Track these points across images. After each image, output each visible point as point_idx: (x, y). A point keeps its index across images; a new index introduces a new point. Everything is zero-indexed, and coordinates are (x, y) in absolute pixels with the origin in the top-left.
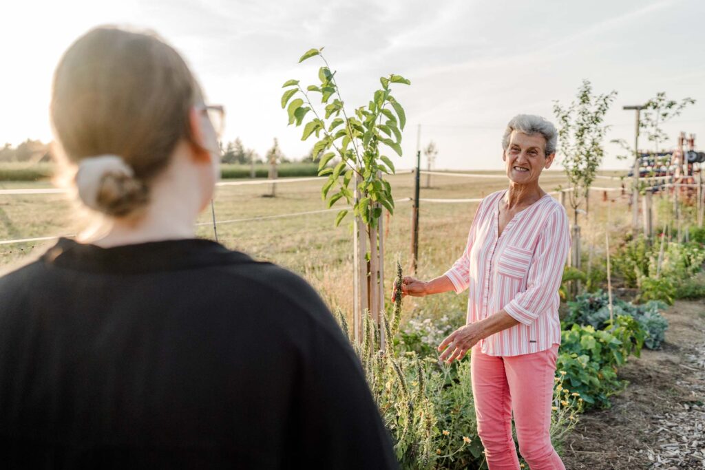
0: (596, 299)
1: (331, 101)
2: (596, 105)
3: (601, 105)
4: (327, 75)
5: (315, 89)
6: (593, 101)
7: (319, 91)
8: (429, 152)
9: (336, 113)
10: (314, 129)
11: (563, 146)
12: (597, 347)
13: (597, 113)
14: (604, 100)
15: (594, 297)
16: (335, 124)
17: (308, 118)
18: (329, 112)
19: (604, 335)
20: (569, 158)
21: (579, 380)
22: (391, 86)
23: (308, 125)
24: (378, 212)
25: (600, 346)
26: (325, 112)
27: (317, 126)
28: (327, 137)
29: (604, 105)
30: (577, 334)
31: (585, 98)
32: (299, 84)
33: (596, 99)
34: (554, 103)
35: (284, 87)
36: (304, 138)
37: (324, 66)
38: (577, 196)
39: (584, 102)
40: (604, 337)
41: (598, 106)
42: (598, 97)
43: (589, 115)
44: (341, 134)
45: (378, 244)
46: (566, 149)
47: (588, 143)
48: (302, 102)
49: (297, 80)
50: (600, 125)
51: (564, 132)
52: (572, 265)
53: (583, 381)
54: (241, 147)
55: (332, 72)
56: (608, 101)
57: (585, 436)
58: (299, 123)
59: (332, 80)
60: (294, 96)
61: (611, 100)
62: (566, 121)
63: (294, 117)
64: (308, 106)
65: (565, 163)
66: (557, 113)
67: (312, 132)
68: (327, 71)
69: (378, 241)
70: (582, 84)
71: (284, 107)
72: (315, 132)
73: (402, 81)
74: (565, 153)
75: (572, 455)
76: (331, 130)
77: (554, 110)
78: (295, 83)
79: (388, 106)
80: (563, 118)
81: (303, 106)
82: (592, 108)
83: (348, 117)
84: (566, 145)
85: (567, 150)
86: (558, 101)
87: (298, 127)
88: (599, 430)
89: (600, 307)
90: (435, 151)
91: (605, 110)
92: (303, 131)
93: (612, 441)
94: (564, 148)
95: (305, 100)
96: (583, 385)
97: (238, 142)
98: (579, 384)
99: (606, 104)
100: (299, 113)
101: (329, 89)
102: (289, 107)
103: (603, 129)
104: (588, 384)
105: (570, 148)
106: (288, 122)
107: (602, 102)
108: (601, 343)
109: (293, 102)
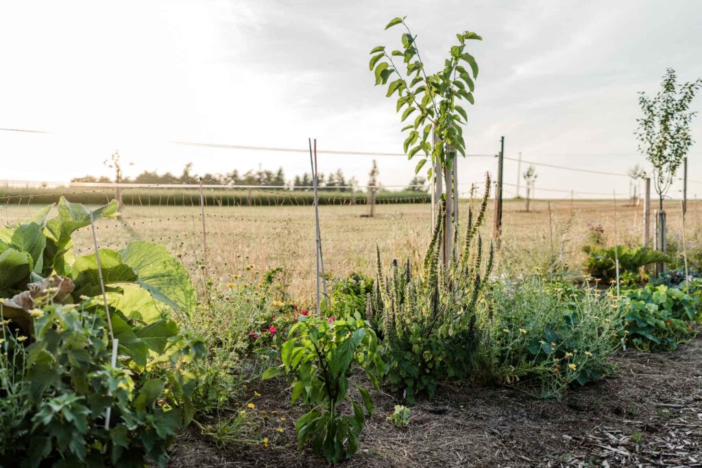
0: (678, 274)
1: (412, 61)
2: (681, 93)
3: (687, 93)
4: (409, 39)
5: (398, 54)
6: (677, 89)
7: (402, 55)
8: (528, 175)
9: (416, 72)
10: (398, 87)
11: (648, 135)
12: (668, 302)
13: (682, 101)
14: (690, 88)
15: (676, 272)
16: (415, 81)
17: (393, 78)
18: (410, 71)
19: (676, 292)
20: (654, 147)
21: (645, 322)
22: (467, 41)
23: (393, 83)
24: (452, 155)
25: (672, 302)
26: (407, 70)
27: (400, 85)
28: (409, 94)
29: (690, 94)
30: (649, 291)
31: (669, 86)
32: (385, 50)
33: (681, 87)
34: (641, 95)
35: (371, 53)
36: (389, 95)
37: (407, 32)
38: (662, 182)
39: (668, 90)
40: (676, 294)
41: (684, 94)
42: (683, 86)
43: (674, 103)
44: (421, 89)
45: (453, 187)
46: (651, 137)
47: (673, 129)
48: (387, 65)
49: (383, 46)
50: (686, 113)
51: (650, 122)
52: (657, 249)
53: (649, 322)
54: (342, 179)
55: (413, 37)
56: (693, 89)
57: (646, 366)
58: (384, 82)
59: (413, 44)
60: (380, 60)
61: (697, 88)
62: (652, 111)
63: (381, 78)
64: (393, 68)
65: (650, 151)
66: (643, 104)
67: (395, 90)
68: (409, 36)
69: (453, 184)
70: (667, 72)
71: (371, 69)
72: (397, 91)
73: (474, 37)
74: (650, 142)
75: (632, 376)
76: (412, 86)
77: (639, 102)
78: (382, 49)
79: (462, 63)
80: (648, 108)
81: (389, 69)
82: (678, 97)
83: (427, 76)
84: (651, 134)
85: (652, 139)
86: (643, 93)
87: (384, 85)
88: (662, 362)
89: (682, 280)
90: (534, 175)
91: (690, 98)
92: (388, 88)
93: (673, 370)
94: (649, 137)
95: (390, 64)
96: (649, 326)
97: (339, 174)
98: (645, 325)
99: (692, 92)
100: (384, 74)
101: (411, 51)
102: (376, 70)
103: (688, 116)
104: (654, 325)
105: (654, 137)
106: (375, 83)
107: (688, 90)
108: (674, 300)
109: (379, 65)
